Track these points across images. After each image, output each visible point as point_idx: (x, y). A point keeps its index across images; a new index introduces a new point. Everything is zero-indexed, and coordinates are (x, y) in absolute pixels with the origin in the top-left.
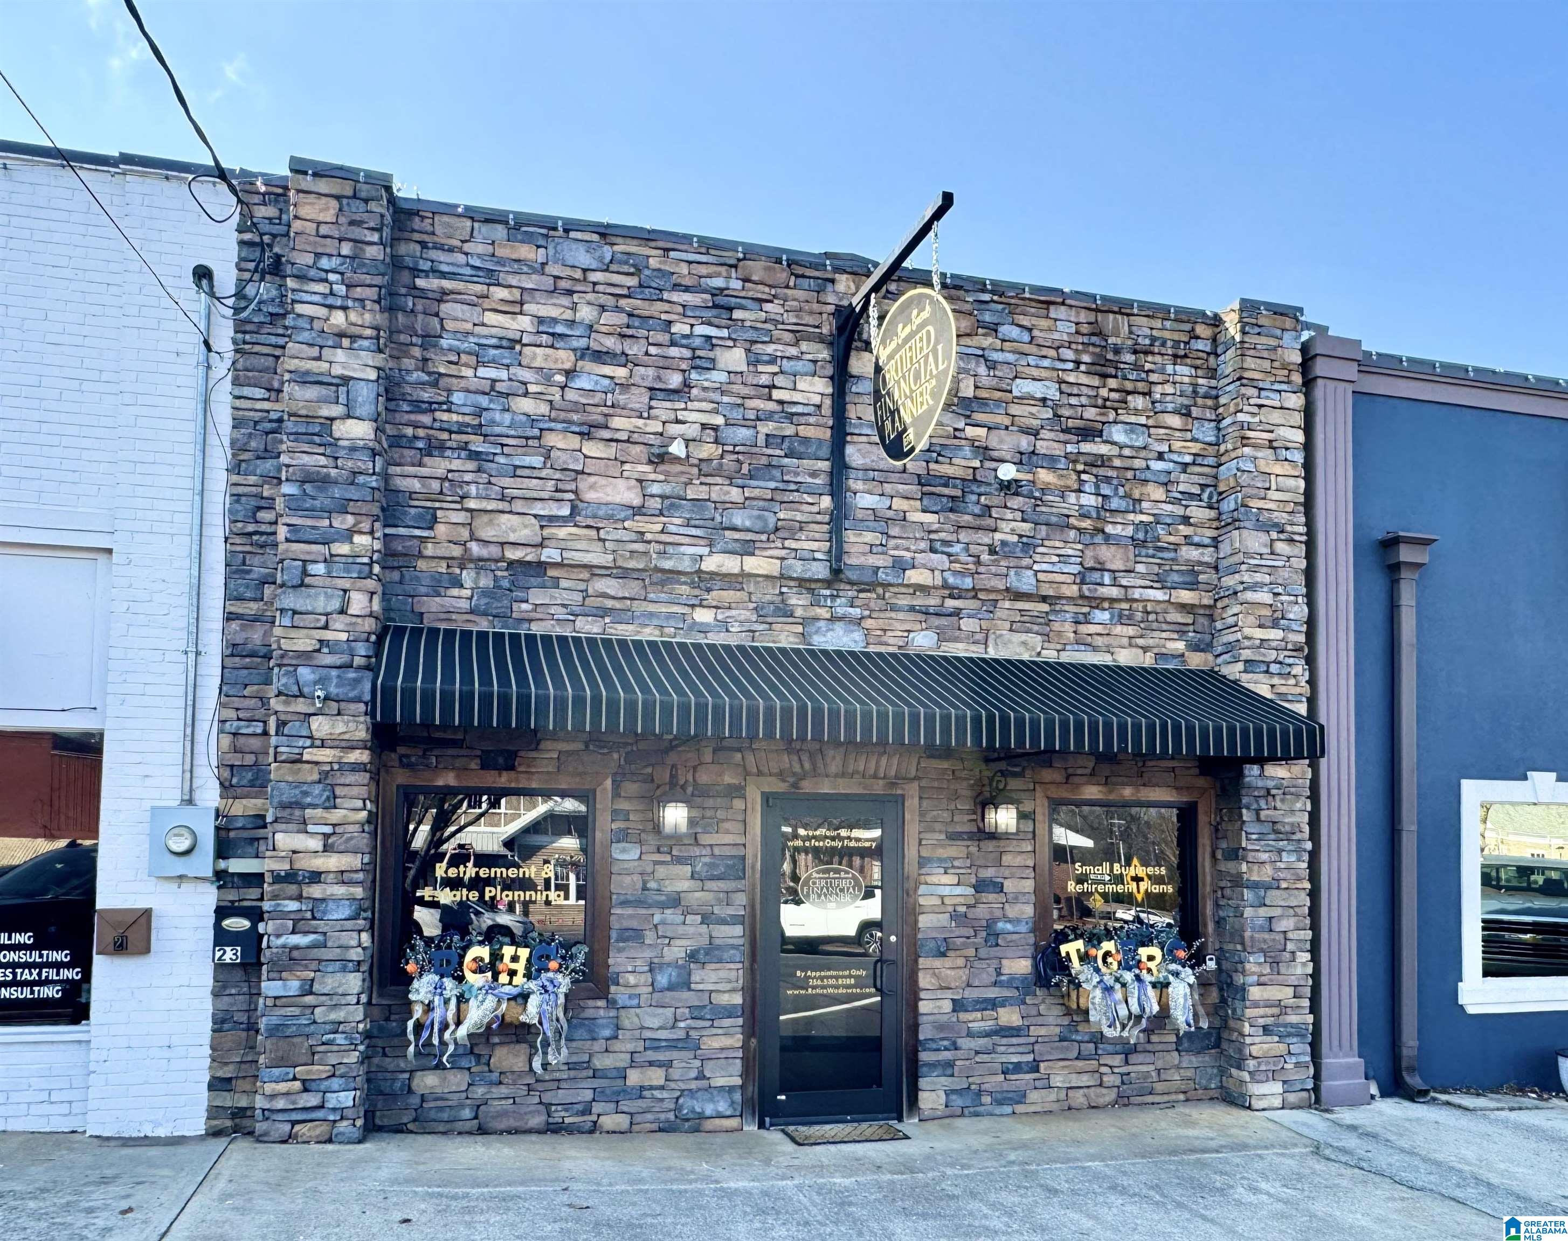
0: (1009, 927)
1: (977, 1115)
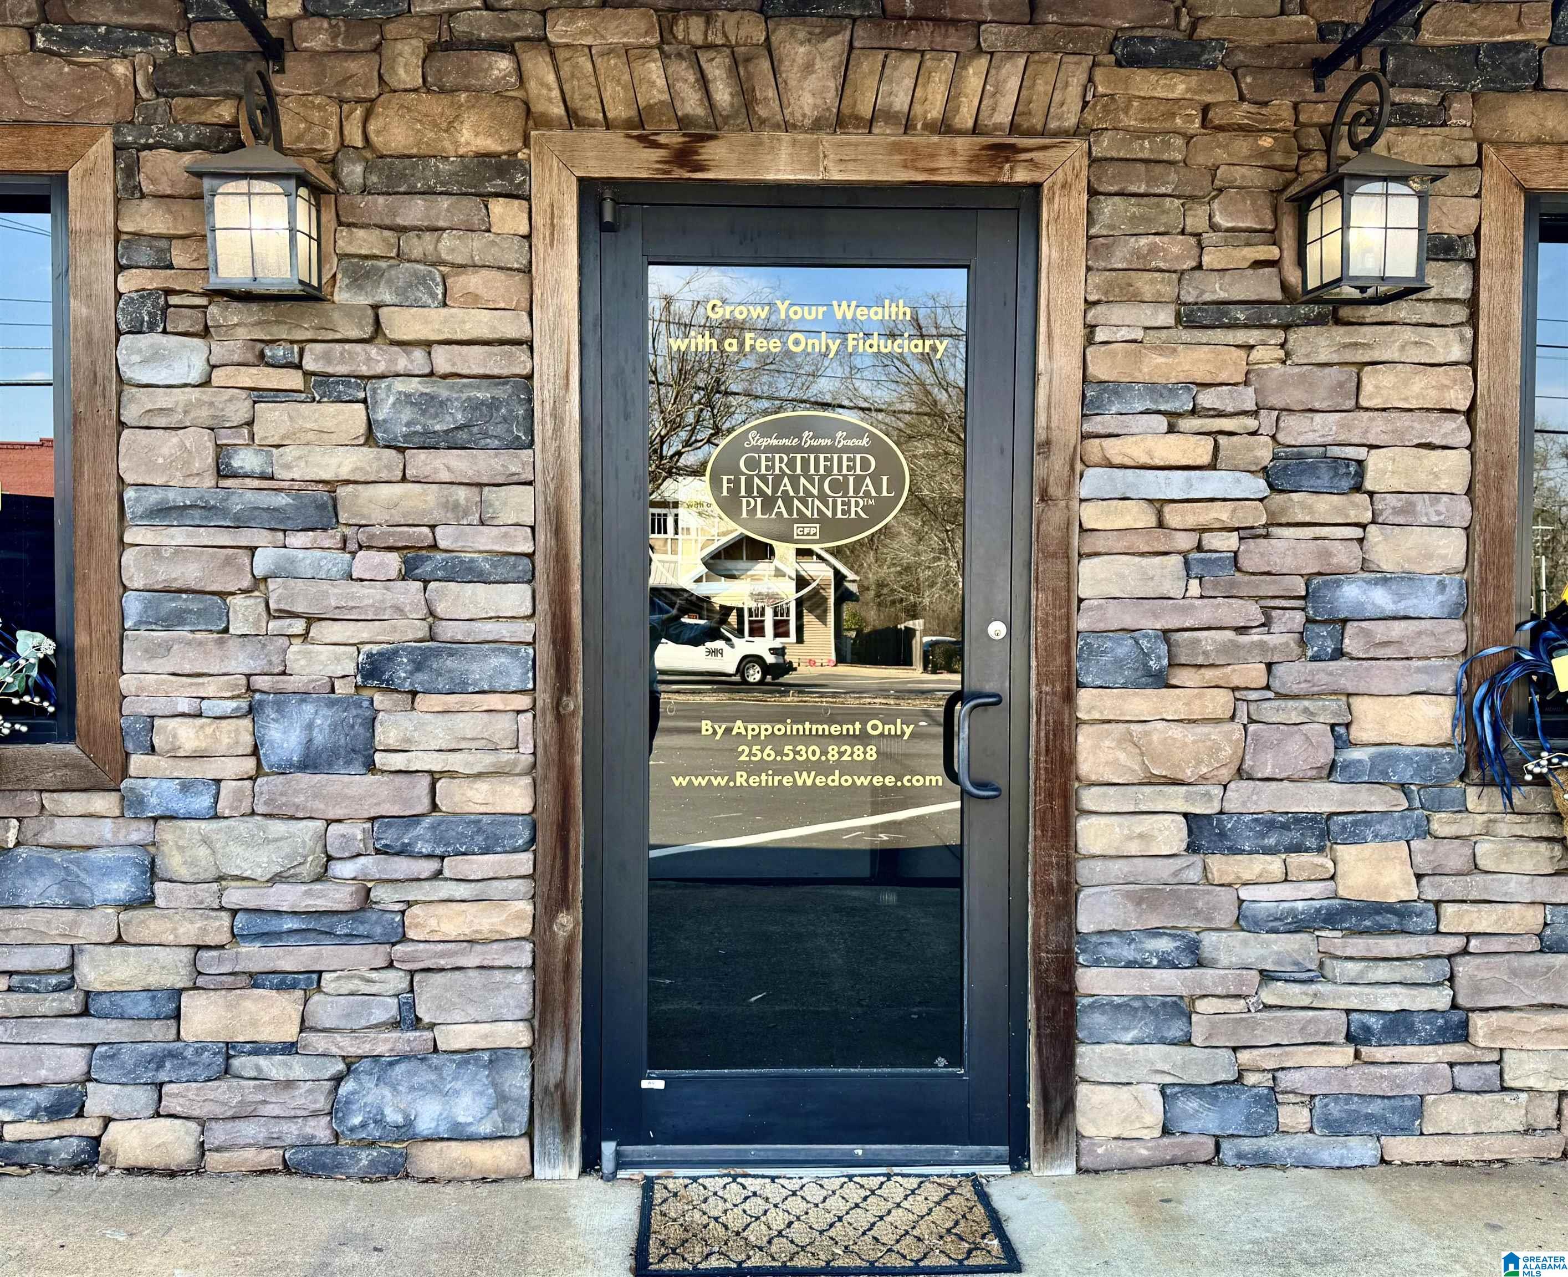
0: (1381, 599)
1: (1264, 1162)
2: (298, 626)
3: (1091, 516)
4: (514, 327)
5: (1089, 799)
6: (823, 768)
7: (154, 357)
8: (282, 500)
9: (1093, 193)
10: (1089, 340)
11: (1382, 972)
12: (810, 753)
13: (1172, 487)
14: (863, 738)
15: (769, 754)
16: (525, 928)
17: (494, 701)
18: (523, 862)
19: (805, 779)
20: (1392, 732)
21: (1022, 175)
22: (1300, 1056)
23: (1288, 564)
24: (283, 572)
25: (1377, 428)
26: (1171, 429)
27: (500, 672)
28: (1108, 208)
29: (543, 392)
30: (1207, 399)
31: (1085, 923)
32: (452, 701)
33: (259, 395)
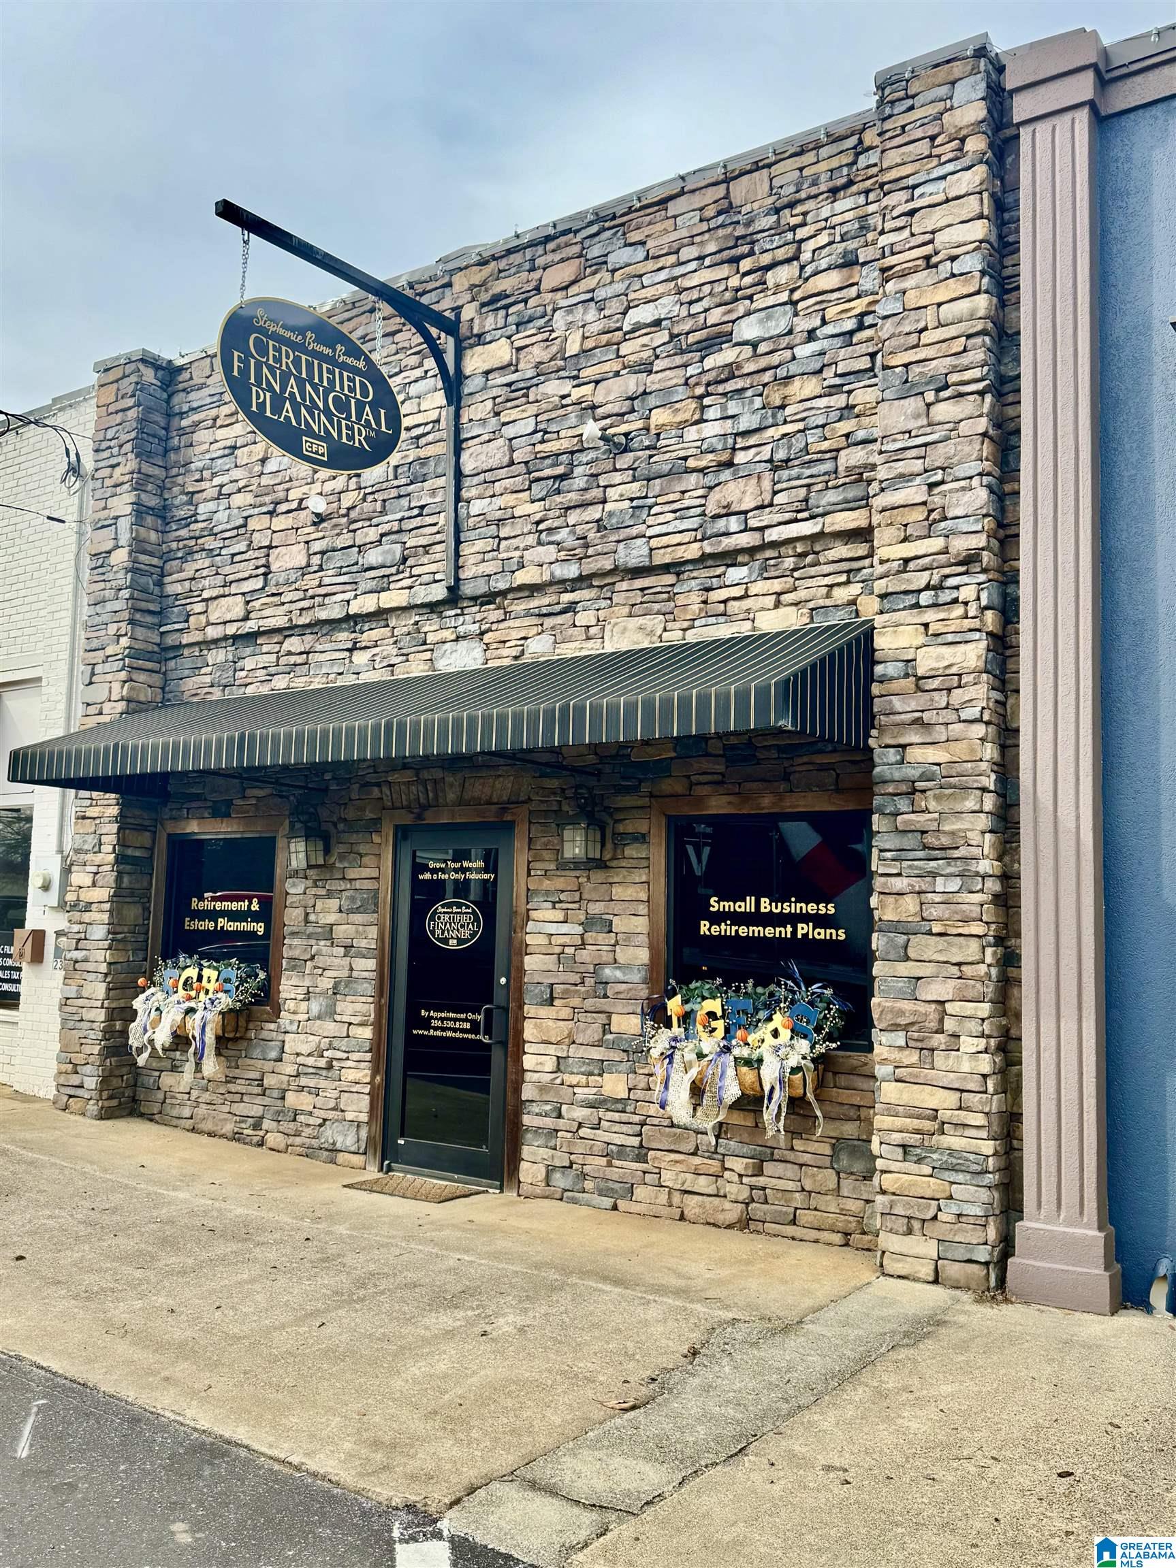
0: (619, 974)
1: (574, 1201)
2: (320, 971)
3: (529, 939)
4: (375, 874)
5: (528, 1048)
6: (455, 1030)
7: (294, 885)
8: (320, 930)
9: (530, 823)
10: (529, 875)
11: (617, 1128)
12: (451, 1024)
13: (552, 928)
14: (466, 1020)
15: (439, 1024)
16: (368, 1079)
17: (363, 999)
18: (368, 1056)
19: (449, 1034)
20: (623, 1029)
21: (509, 818)
22: (590, 1159)
23: (588, 960)
24: (319, 953)
25: (617, 908)
26: (554, 908)
27: (366, 989)
28: (533, 828)
29: (381, 895)
30: (562, 897)
31: (525, 1096)
32: (353, 998)
33: (316, 896)
